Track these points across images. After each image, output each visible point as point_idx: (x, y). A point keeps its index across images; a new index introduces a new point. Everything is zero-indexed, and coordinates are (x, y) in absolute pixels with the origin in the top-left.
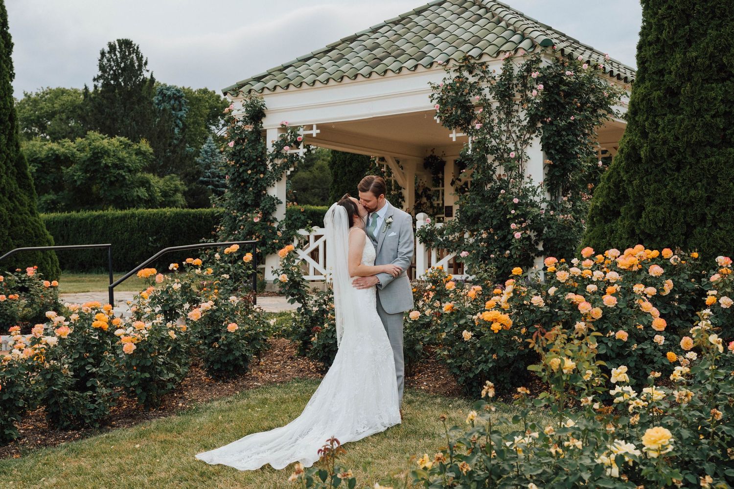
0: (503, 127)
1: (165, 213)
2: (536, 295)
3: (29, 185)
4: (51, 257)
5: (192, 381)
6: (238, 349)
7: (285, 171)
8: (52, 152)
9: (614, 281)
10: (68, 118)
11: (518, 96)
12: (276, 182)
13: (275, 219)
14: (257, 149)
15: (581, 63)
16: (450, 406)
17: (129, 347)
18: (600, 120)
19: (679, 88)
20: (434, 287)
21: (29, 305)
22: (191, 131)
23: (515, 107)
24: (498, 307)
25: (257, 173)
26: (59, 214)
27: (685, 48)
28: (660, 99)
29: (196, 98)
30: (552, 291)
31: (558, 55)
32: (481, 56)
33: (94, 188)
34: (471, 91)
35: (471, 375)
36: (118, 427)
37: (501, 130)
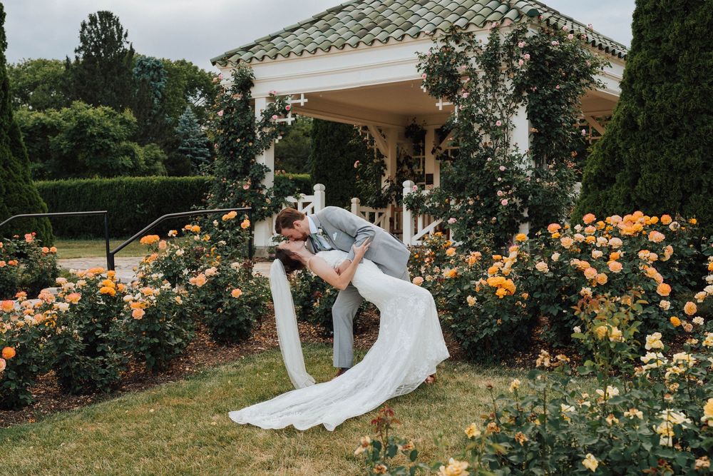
0: (490, 96)
1: (152, 181)
2: (540, 261)
3: (23, 154)
4: (45, 224)
5: (196, 345)
6: (242, 314)
7: (273, 140)
8: (39, 121)
9: (617, 247)
10: (51, 88)
11: (504, 66)
12: (264, 150)
13: (264, 187)
14: (246, 118)
15: (566, 33)
16: (455, 370)
17: (138, 313)
18: (583, 89)
19: (676, 56)
20: (433, 253)
21: (29, 271)
22: (170, 101)
23: (501, 77)
24: (500, 273)
25: (246, 141)
26: (48, 182)
27: (683, 16)
28: (656, 67)
29: (175, 69)
30: (555, 257)
31: (544, 25)
32: (467, 25)
33: (80, 157)
34: (457, 60)
35: (476, 340)
36: (129, 391)
37: (486, 99)
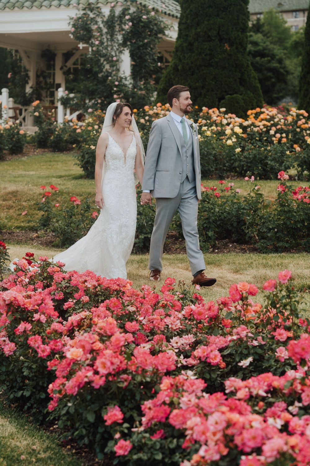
0: (109, 43)
11: (118, 27)
19: (193, 43)
23: (116, 33)
27: (196, 28)
28: (186, 46)
31: (139, 6)
32: (97, 3)
34: (92, 22)
